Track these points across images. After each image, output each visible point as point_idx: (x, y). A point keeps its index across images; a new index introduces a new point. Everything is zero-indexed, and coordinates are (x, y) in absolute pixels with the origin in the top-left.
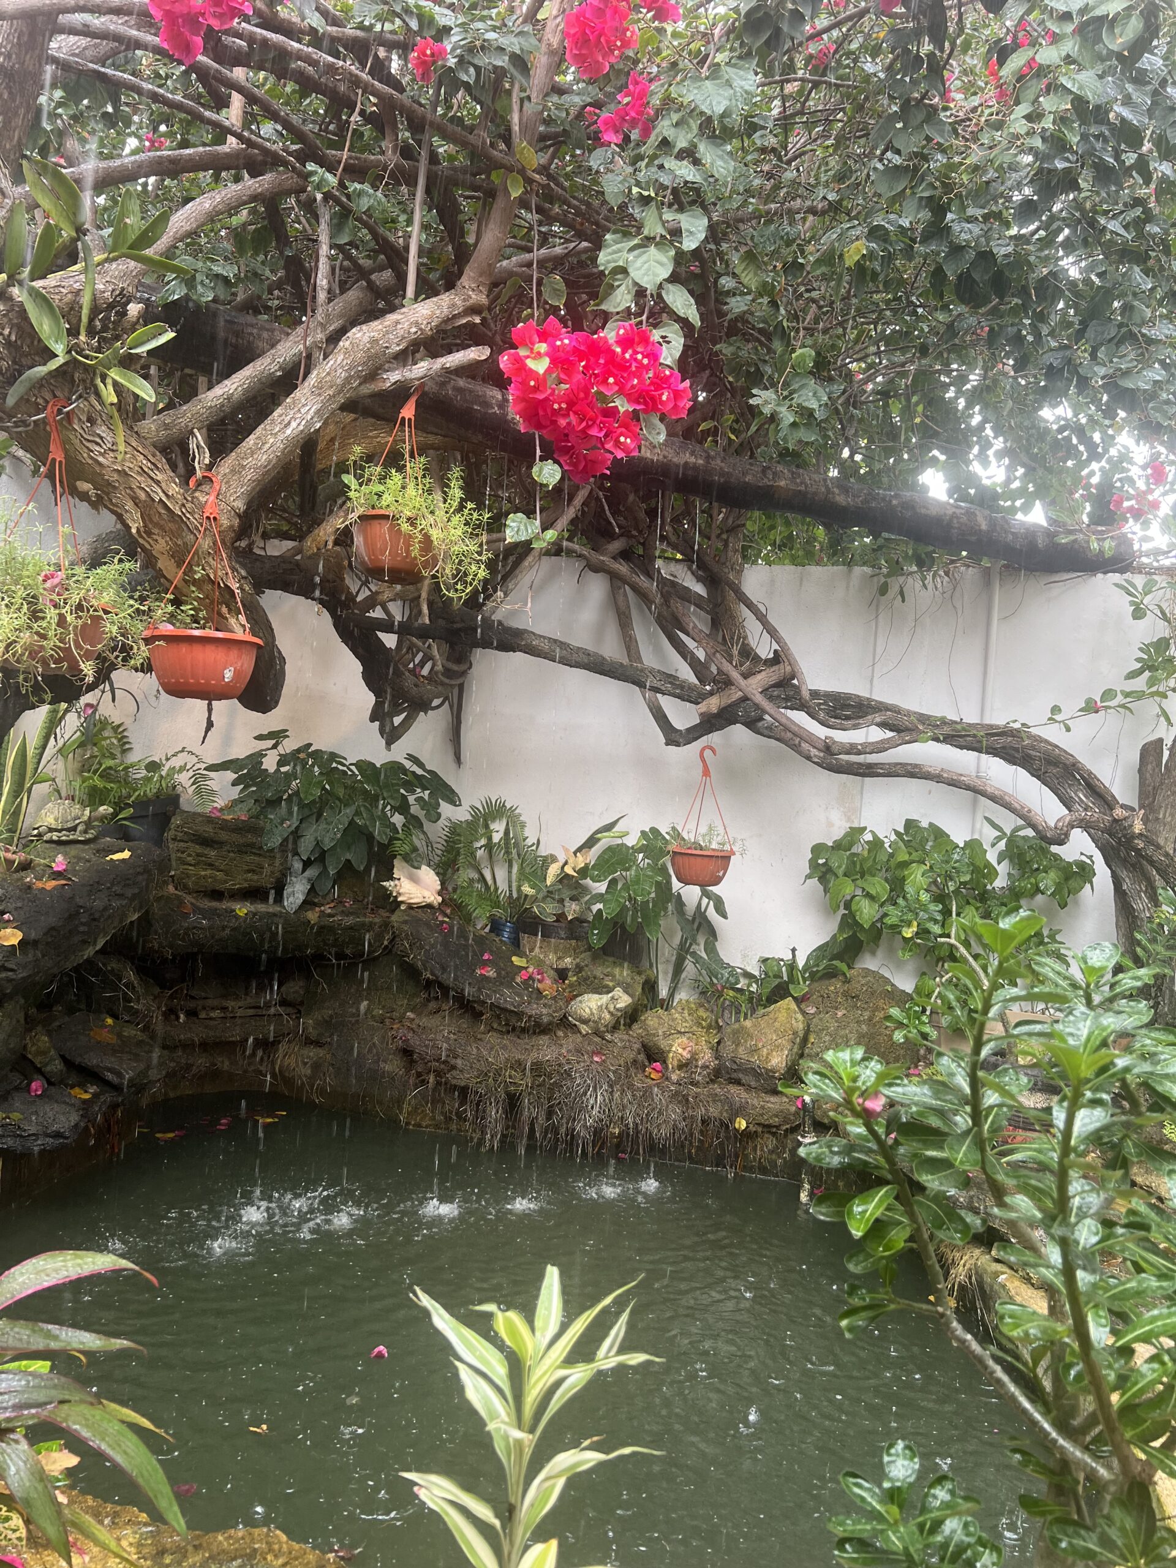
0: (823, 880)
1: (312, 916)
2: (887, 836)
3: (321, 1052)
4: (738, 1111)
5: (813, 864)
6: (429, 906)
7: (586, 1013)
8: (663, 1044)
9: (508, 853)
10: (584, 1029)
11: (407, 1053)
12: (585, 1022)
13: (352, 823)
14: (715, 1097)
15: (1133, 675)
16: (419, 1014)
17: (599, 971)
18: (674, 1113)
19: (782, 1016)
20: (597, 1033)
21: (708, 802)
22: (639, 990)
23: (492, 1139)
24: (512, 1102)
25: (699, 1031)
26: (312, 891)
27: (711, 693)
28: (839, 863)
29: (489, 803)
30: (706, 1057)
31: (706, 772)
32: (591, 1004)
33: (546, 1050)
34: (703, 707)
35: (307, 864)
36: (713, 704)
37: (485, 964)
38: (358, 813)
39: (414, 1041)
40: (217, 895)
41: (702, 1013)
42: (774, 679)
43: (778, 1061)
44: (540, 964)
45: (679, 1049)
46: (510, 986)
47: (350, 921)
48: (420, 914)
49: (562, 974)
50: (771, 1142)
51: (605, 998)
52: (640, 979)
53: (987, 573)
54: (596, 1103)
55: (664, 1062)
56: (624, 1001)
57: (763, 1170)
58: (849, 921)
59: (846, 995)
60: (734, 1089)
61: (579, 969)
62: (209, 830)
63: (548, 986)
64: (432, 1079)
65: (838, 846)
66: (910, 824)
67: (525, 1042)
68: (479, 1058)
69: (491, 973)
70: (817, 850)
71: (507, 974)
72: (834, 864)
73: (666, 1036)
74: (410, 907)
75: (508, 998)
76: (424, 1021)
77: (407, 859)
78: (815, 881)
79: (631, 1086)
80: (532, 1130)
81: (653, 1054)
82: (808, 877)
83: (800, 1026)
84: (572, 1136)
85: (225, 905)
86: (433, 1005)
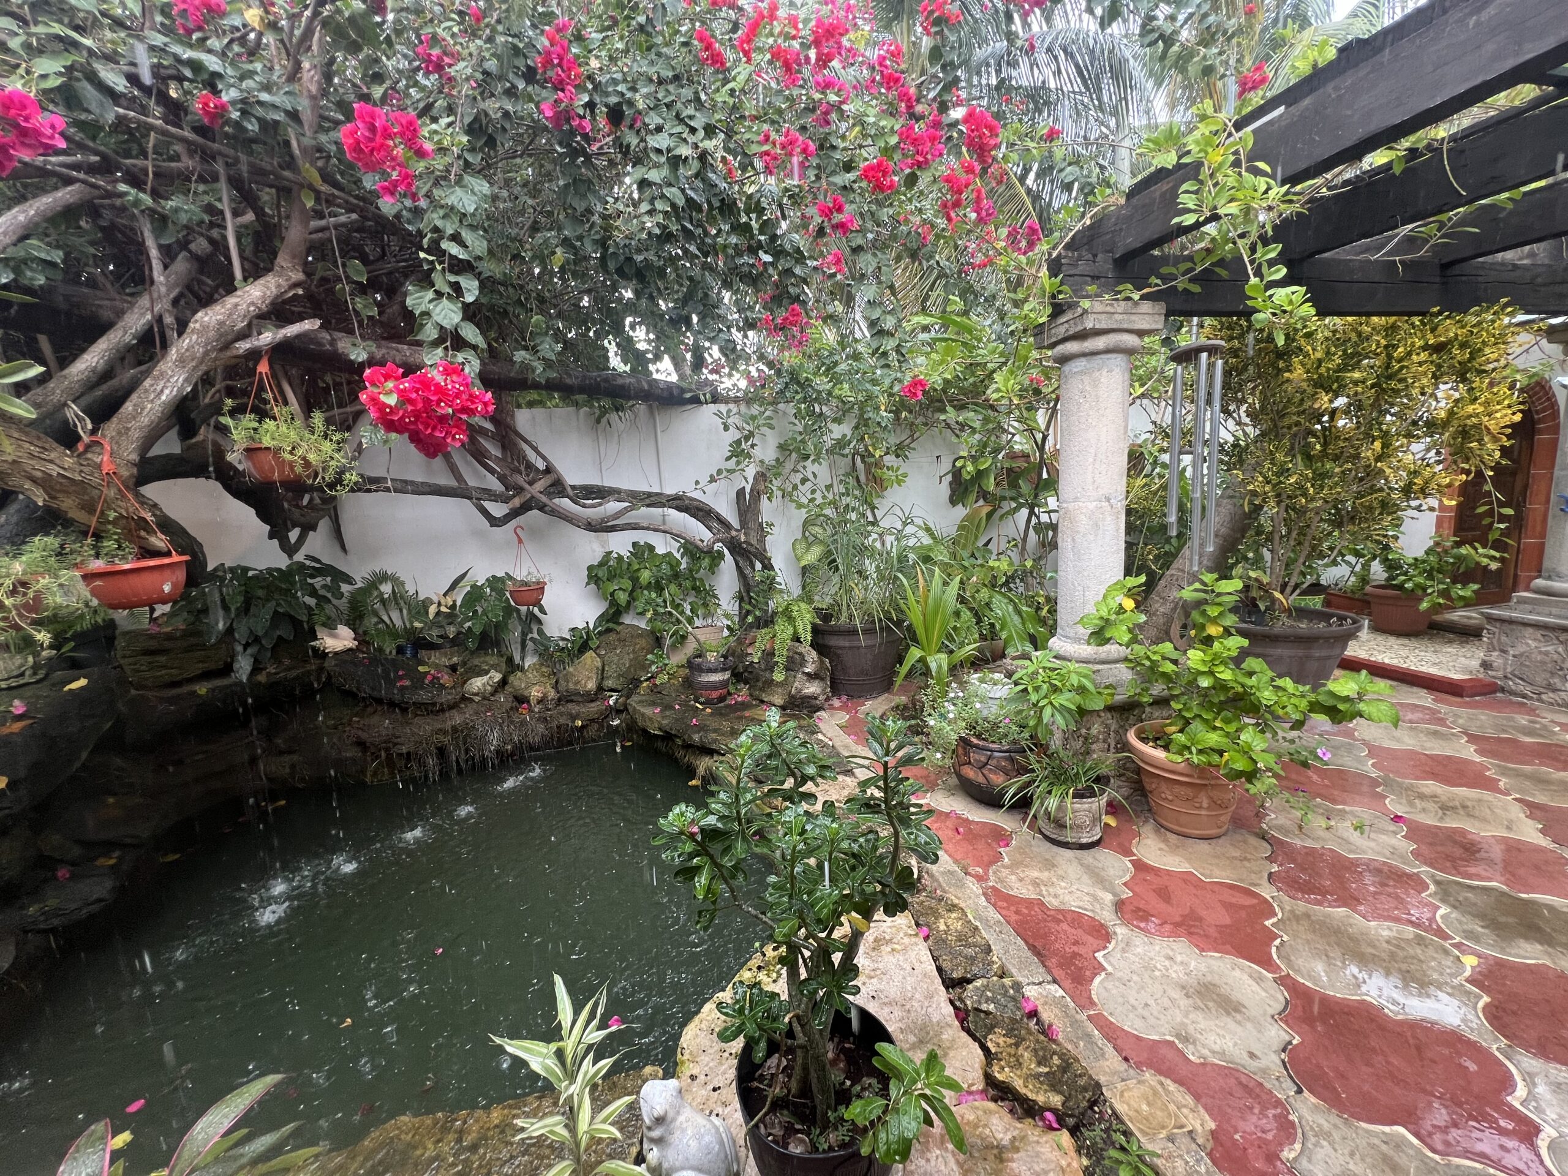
0: (596, 583)
1: (262, 678)
2: (625, 554)
3: (295, 758)
4: (574, 718)
5: (589, 577)
6: (350, 650)
7: (476, 690)
8: (526, 693)
9: (397, 603)
10: (477, 699)
11: (361, 744)
12: (477, 694)
13: (276, 612)
14: (562, 714)
15: (728, 459)
16: (362, 717)
17: (476, 662)
18: (541, 728)
19: (589, 661)
20: (484, 698)
21: (525, 556)
22: (504, 666)
23: (434, 775)
24: (441, 752)
25: (545, 680)
26: (256, 661)
27: (514, 496)
28: (602, 573)
29: (375, 574)
30: (552, 694)
31: (520, 541)
32: (477, 684)
33: (457, 719)
34: (511, 505)
35: (246, 646)
36: (516, 502)
37: (401, 678)
38: (278, 605)
39: (364, 736)
40: (175, 684)
41: (544, 669)
42: (549, 482)
43: (591, 685)
44: (437, 667)
45: (535, 693)
46: (422, 688)
47: (294, 673)
48: (346, 657)
49: (453, 668)
50: (596, 726)
51: (485, 679)
52: (504, 659)
53: (650, 407)
54: (494, 739)
55: (528, 702)
56: (497, 677)
57: (594, 740)
58: (613, 603)
59: (619, 640)
60: (570, 706)
61: (464, 663)
62: (153, 644)
63: (446, 679)
64: (383, 754)
65: (601, 564)
66: (635, 544)
67: (441, 716)
68: (413, 734)
69: (407, 683)
70: (590, 568)
71: (418, 680)
72: (600, 574)
73: (527, 688)
74: (336, 653)
75: (423, 696)
76: (366, 721)
77: (324, 625)
78: (593, 586)
79: (512, 722)
80: (457, 762)
81: (521, 700)
82: (588, 584)
83: (599, 664)
84: (484, 759)
85: (185, 689)
86: (370, 710)
